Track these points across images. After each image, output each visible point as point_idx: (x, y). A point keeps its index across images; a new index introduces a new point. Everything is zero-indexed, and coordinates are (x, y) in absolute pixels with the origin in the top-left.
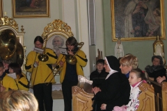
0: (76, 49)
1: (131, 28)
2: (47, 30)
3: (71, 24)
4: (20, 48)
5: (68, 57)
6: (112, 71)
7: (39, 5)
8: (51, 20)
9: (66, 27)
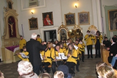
0: (99, 35)
1: (115, 27)
2: (89, 28)
3: (97, 26)
4: (82, 34)
5: (97, 37)
6: (113, 43)
7: (87, 21)
8: (90, 25)
9: (95, 28)
